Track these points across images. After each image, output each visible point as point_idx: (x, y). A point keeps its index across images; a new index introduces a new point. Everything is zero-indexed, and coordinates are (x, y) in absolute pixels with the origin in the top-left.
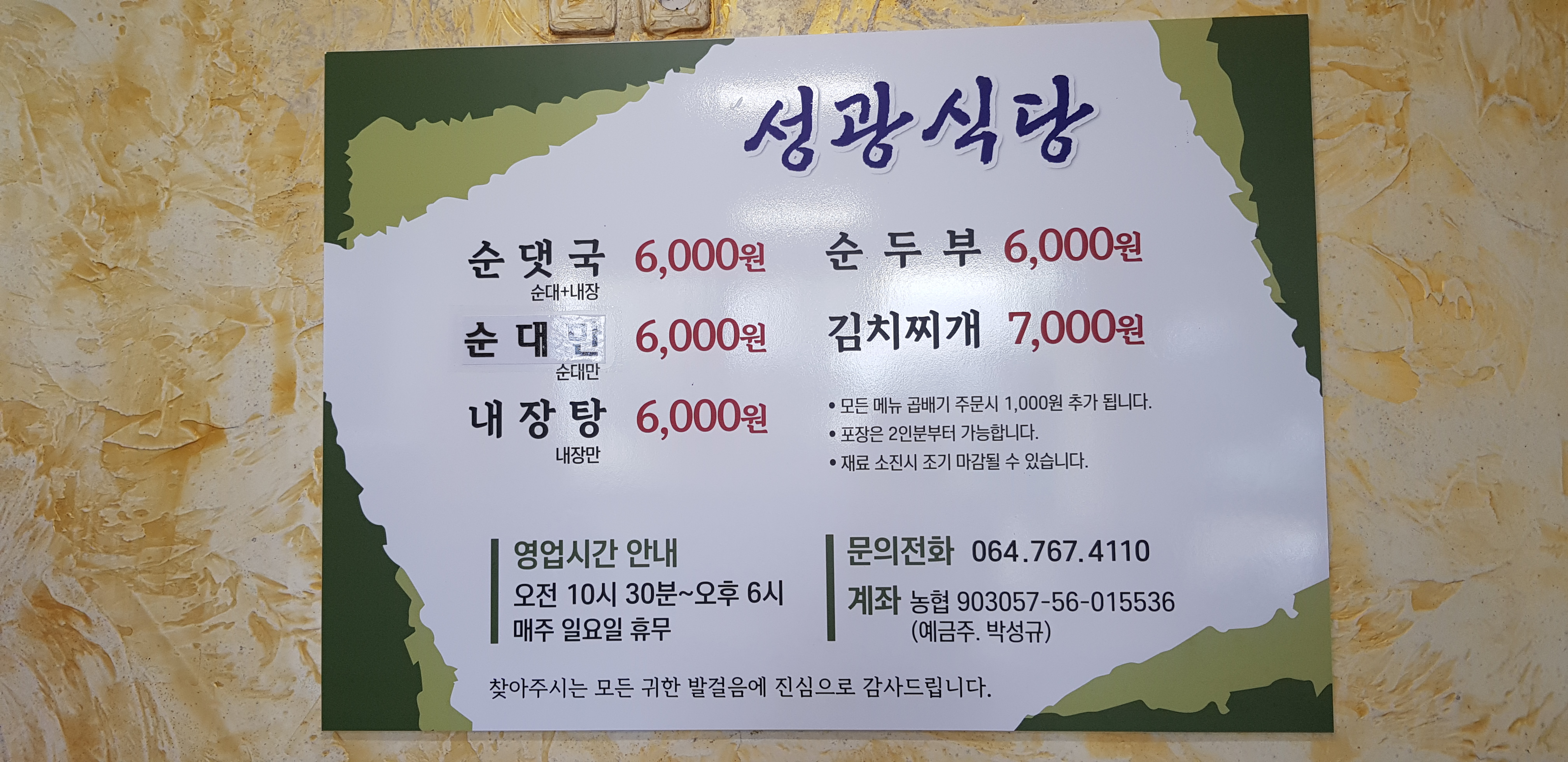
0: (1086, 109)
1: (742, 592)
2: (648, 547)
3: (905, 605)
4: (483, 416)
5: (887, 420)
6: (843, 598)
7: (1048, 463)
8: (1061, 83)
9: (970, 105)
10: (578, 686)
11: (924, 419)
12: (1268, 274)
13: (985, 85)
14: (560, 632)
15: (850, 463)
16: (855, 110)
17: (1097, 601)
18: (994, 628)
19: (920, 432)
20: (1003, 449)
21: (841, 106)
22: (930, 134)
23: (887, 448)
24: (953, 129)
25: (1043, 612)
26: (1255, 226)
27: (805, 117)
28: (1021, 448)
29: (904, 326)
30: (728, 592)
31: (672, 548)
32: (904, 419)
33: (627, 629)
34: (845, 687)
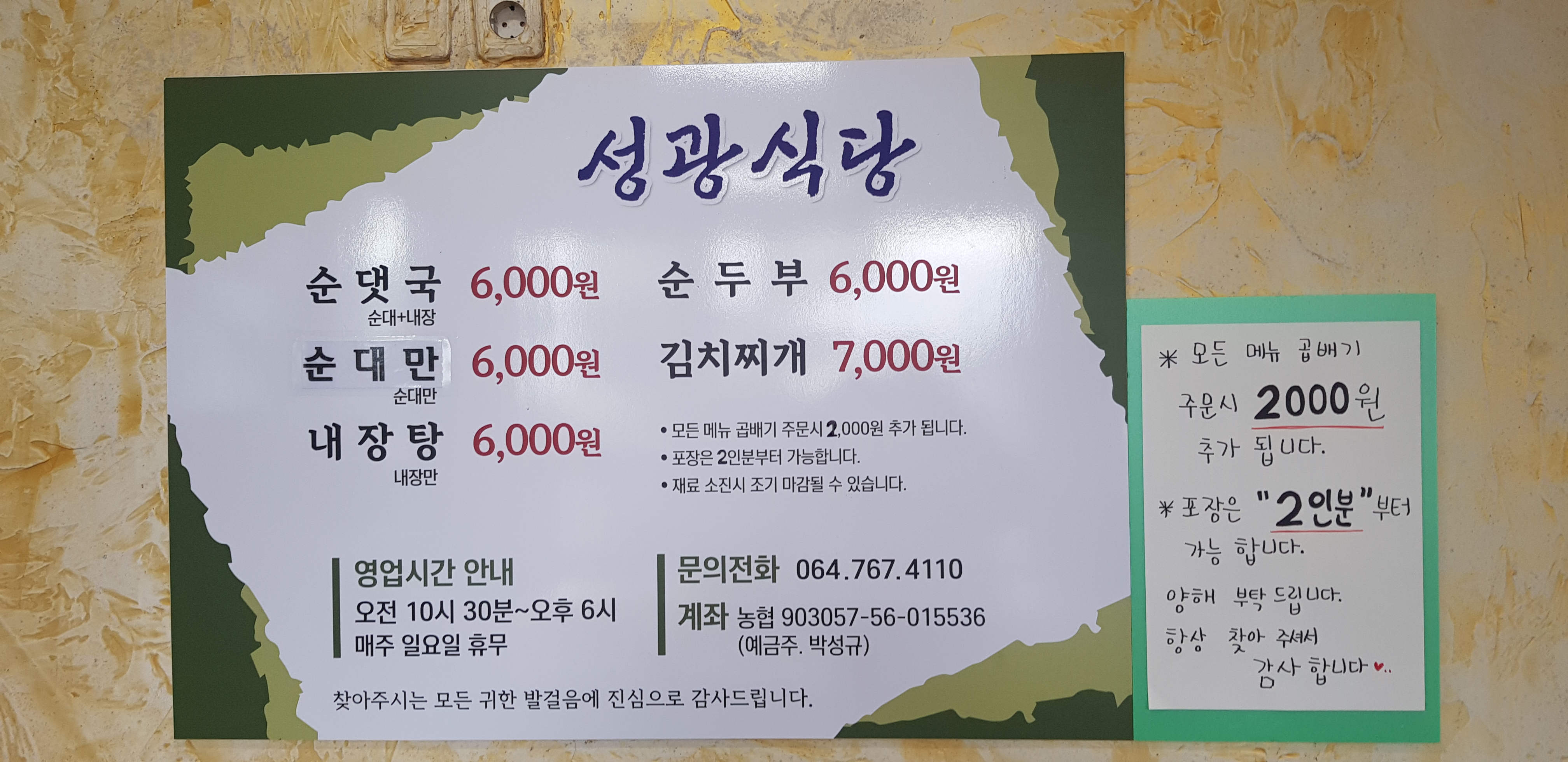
0: (908, 144)
1: (576, 609)
2: (485, 566)
3: (732, 620)
4: (322, 440)
5: (714, 444)
6: (674, 614)
7: (869, 485)
8: (885, 118)
9: (798, 138)
10: (417, 700)
11: (752, 443)
12: (1078, 306)
13: (812, 118)
14: (400, 647)
15: (681, 485)
16: (686, 142)
17: (913, 617)
18: (816, 642)
19: (748, 456)
20: (827, 472)
21: (672, 137)
22: (758, 166)
23: (717, 472)
24: (781, 163)
25: (862, 627)
26: (1067, 259)
27: (638, 148)
28: (844, 471)
29: (734, 354)
30: (563, 610)
31: (508, 568)
32: (732, 443)
33: (465, 645)
34: (675, 699)
